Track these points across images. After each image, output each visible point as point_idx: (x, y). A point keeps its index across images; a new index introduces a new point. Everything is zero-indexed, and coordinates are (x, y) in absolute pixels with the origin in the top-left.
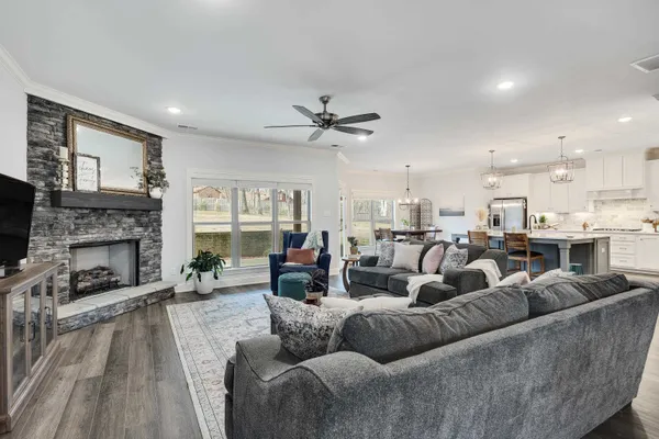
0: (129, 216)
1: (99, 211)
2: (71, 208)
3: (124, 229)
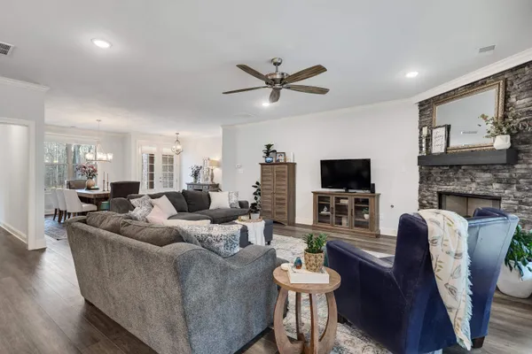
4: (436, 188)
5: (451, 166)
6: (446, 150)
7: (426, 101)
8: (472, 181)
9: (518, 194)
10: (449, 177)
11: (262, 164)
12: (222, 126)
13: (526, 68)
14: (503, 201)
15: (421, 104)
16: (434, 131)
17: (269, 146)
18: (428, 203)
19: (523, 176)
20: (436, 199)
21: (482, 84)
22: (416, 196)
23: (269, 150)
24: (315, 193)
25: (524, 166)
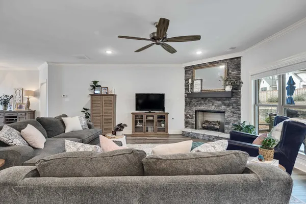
0: (219, 100)
1: (205, 99)
2: (195, 98)
3: (215, 106)
4: (194, 109)
5: (202, 98)
6: (201, 91)
7: (189, 67)
8: (213, 105)
9: (233, 110)
10: (201, 103)
11: (91, 95)
12: (48, 62)
13: (236, 59)
14: (226, 113)
15: (186, 68)
16: (195, 81)
17: (95, 82)
18: (190, 115)
19: (235, 103)
20: (195, 113)
21: (217, 63)
22: (183, 113)
23: (95, 85)
24: (133, 114)
25: (235, 98)
